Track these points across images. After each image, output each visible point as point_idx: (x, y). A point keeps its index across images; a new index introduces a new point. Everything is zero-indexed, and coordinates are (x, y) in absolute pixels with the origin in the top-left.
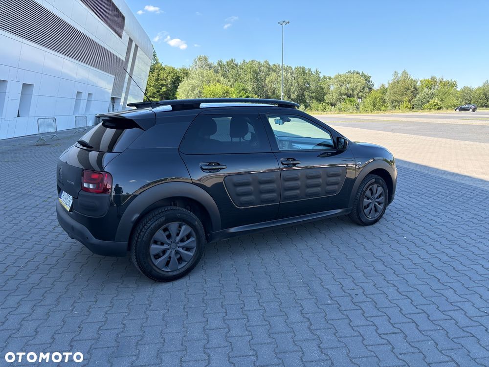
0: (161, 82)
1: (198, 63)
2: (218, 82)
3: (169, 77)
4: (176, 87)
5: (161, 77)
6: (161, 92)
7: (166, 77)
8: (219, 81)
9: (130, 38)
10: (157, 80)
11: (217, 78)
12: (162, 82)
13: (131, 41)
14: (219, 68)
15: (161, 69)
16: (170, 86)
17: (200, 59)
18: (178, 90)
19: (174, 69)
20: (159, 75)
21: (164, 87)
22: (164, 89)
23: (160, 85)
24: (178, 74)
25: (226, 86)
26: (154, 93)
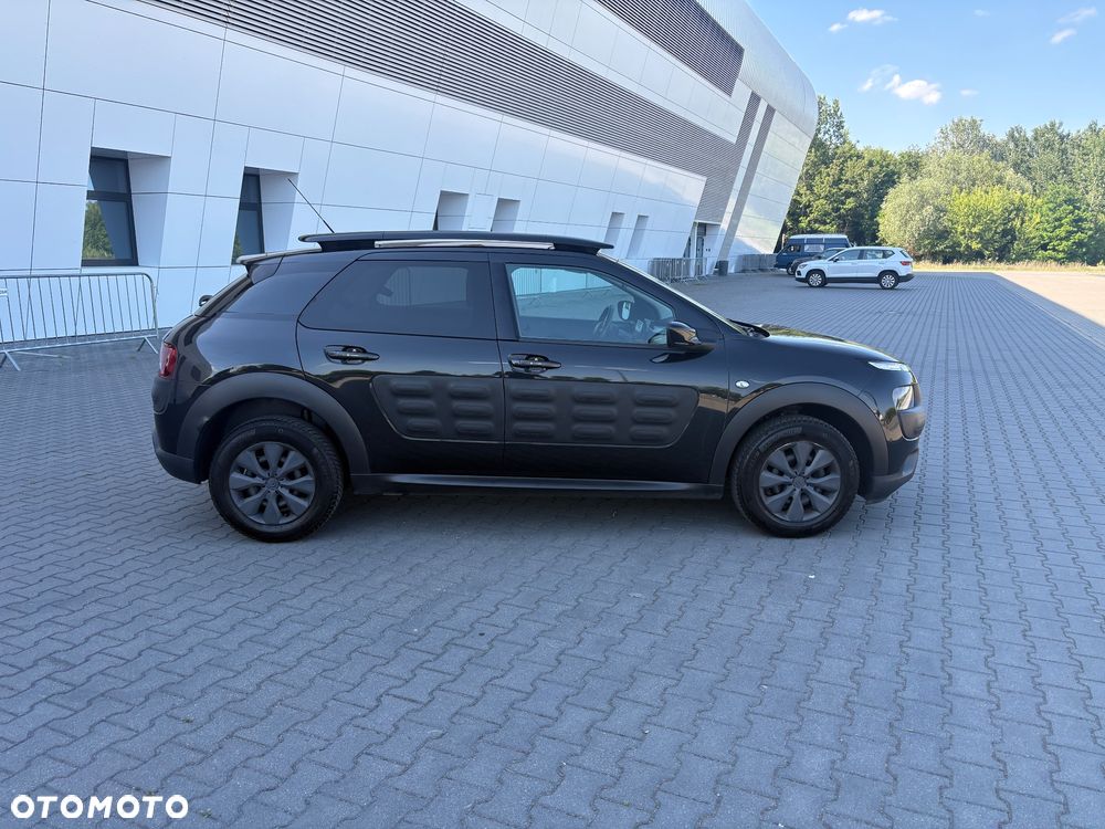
0: (845, 187)
1: (951, 137)
2: (998, 182)
3: (866, 174)
4: (881, 199)
5: (848, 175)
6: (842, 211)
7: (860, 175)
8: (1000, 181)
9: (753, 93)
10: (837, 182)
11: (996, 173)
12: (847, 186)
13: (755, 99)
14: (1012, 145)
15: (851, 157)
16: (865, 196)
17: (958, 127)
18: (883, 206)
19: (884, 156)
20: (842, 169)
21: (851, 200)
22: (850, 203)
23: (843, 195)
24: (891, 167)
25: (1019, 193)
26: (826, 214)
